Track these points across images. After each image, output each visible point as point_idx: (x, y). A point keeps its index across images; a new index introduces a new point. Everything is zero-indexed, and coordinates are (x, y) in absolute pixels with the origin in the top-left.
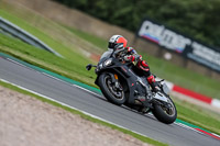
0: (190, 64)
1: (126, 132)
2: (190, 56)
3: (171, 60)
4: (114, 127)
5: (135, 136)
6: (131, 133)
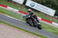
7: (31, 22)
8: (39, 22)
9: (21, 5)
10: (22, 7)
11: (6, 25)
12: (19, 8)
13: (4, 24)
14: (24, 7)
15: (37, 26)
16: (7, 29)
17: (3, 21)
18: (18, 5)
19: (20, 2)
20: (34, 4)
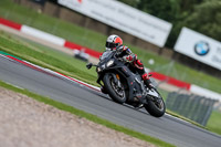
7: (116, 84)
8: (150, 88)
9: (160, 50)
10: (163, 57)
11: (101, 126)
12: (151, 62)
13: (91, 123)
14: (169, 58)
15: (145, 101)
16: (103, 142)
17: (86, 111)
18: (146, 48)
19: (153, 37)
20: (207, 44)
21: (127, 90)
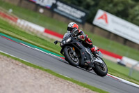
0: (55, 16)
1: (16, 59)
2: (55, 10)
3: (43, 13)
4: (8, 56)
5: (22, 62)
6: (19, 60)
8: (97, 57)
15: (93, 66)
21: (80, 58)
